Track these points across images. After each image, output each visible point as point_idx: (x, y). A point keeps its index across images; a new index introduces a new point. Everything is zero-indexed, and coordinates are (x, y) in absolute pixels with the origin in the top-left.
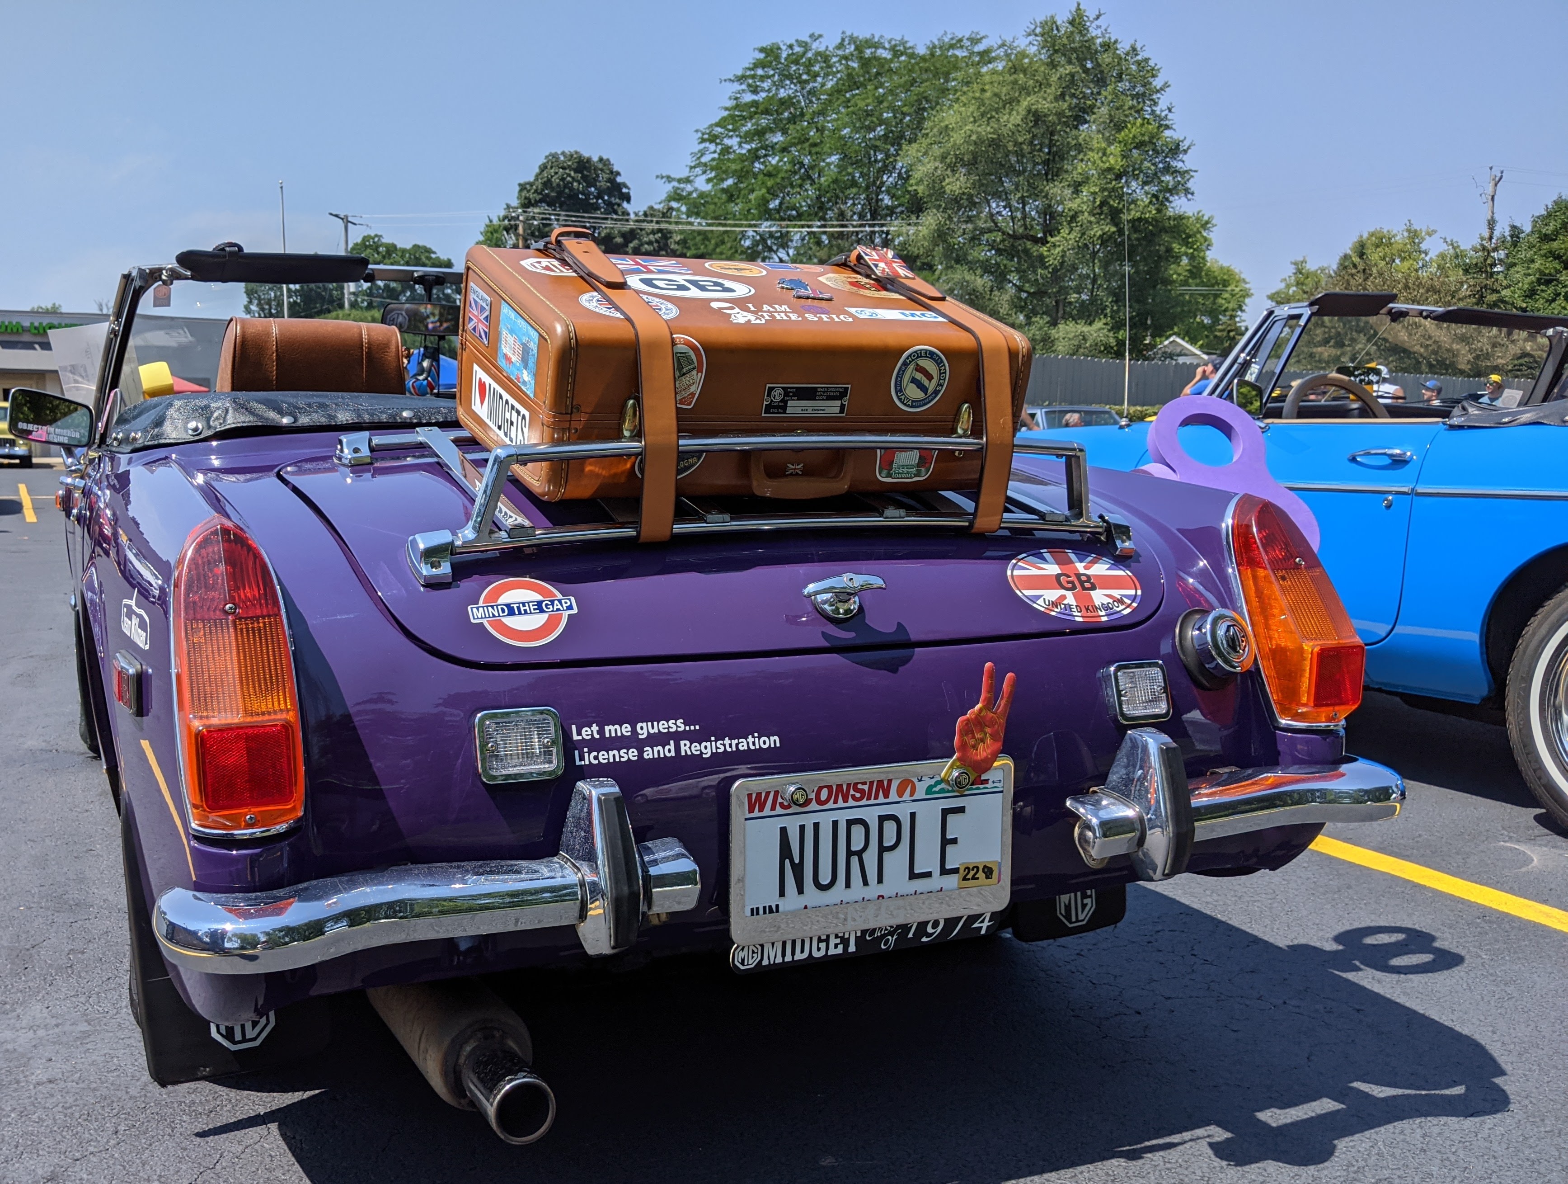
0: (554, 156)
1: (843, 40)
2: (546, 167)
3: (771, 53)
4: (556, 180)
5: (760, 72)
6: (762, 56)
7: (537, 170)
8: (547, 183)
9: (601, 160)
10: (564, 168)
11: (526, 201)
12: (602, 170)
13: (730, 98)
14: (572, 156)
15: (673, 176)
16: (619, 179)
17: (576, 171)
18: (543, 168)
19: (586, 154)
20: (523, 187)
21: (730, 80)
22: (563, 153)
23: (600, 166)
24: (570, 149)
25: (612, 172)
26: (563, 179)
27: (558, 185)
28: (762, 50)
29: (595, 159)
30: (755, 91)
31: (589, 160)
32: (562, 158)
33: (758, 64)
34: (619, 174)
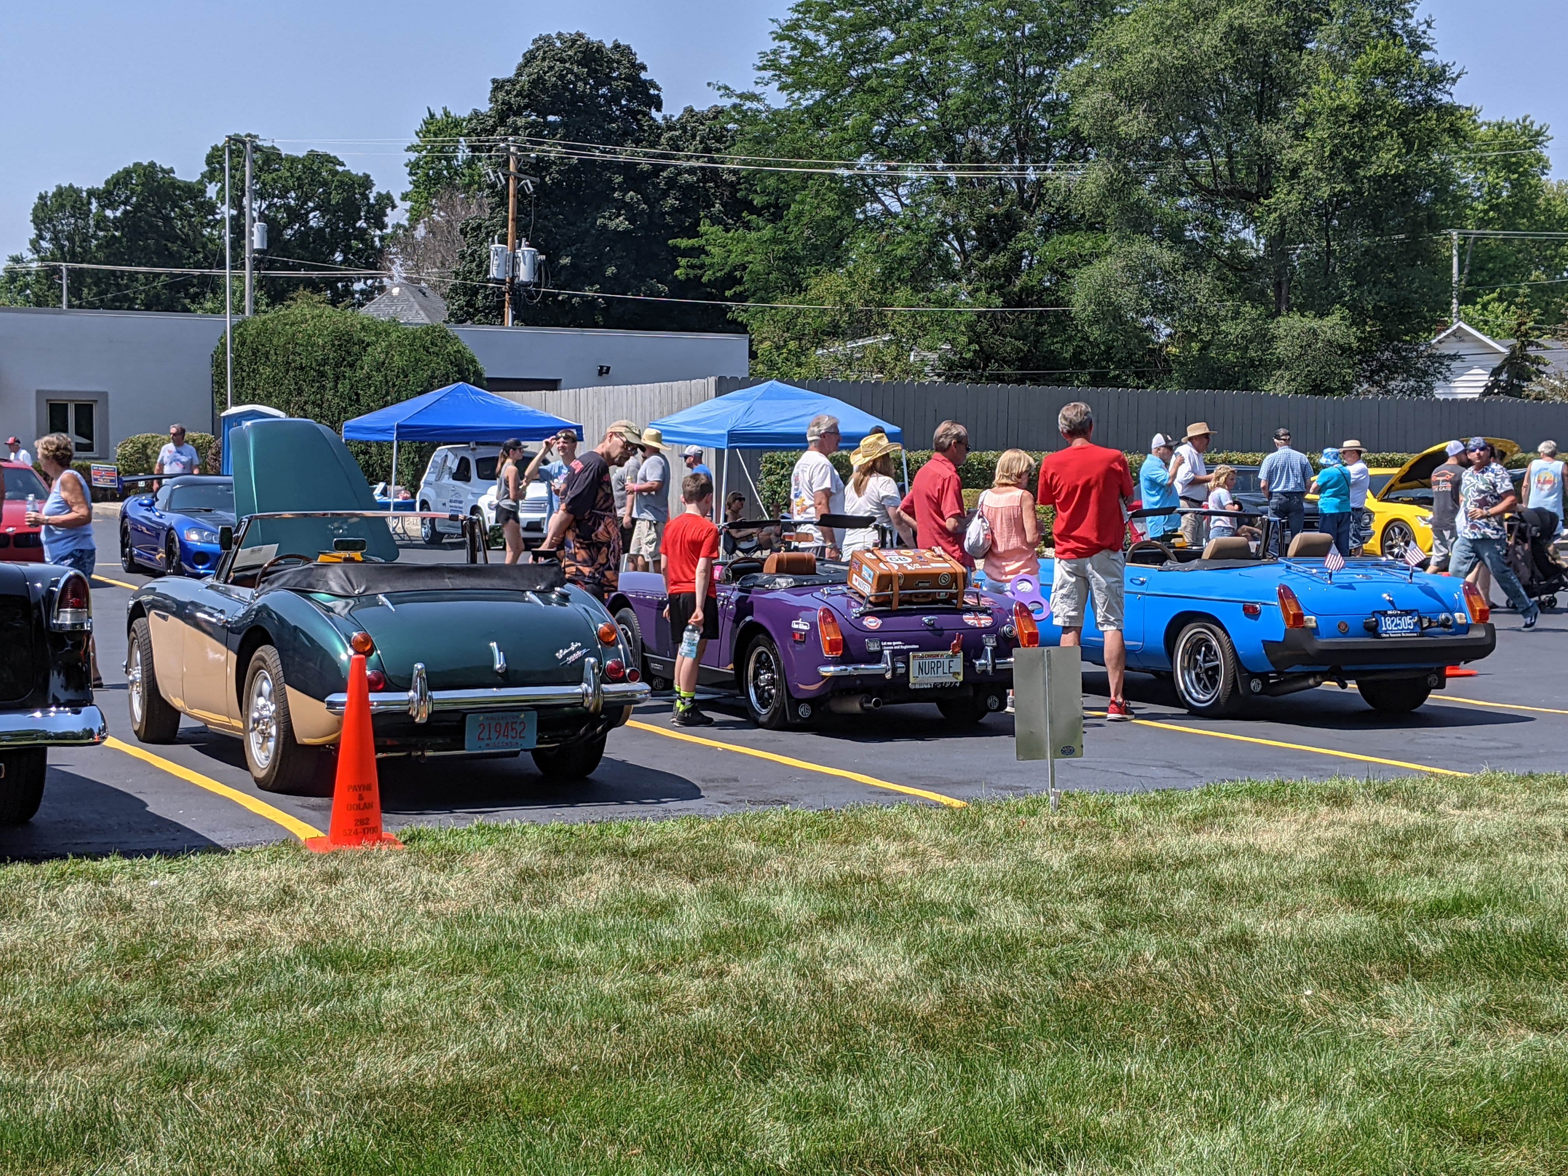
0: (547, 39)
2: (535, 58)
4: (551, 79)
7: (521, 60)
8: (538, 82)
9: (617, 46)
10: (562, 61)
11: (505, 108)
12: (619, 62)
14: (574, 42)
15: (732, 87)
16: (643, 75)
17: (579, 63)
18: (529, 58)
19: (593, 36)
20: (498, 85)
22: (559, 35)
23: (617, 57)
24: (570, 30)
25: (633, 65)
26: (561, 77)
27: (555, 86)
29: (609, 45)
31: (599, 50)
32: (558, 44)
34: (644, 68)
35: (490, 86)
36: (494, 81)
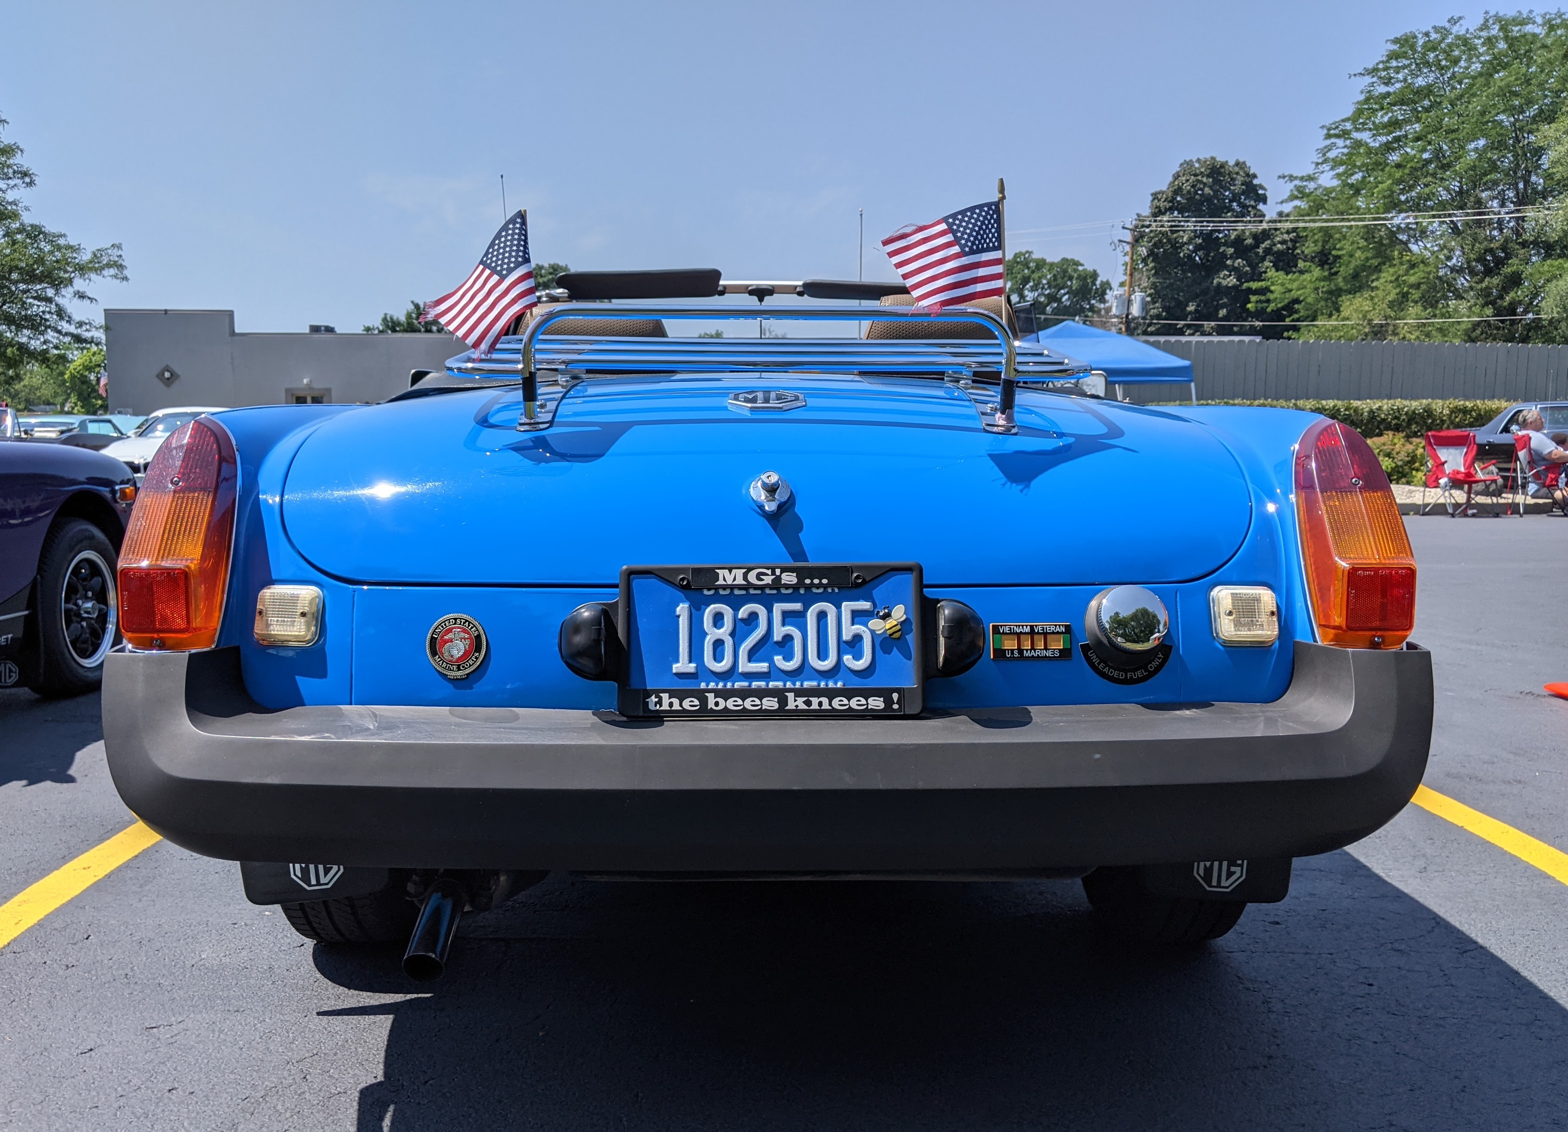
0: (1189, 163)
1: (1487, 21)
2: (1179, 176)
3: (1406, 42)
4: (1187, 187)
5: (1394, 63)
6: (1396, 47)
7: (1171, 179)
8: (1178, 191)
10: (1195, 175)
11: (1157, 210)
12: (1237, 173)
13: (1362, 92)
14: (1206, 162)
15: (1295, 175)
16: (1255, 182)
17: (1208, 176)
18: (1176, 176)
19: (1220, 159)
20: (1155, 196)
21: (1361, 74)
22: (1198, 160)
23: (1237, 169)
24: (1205, 155)
25: (1248, 175)
26: (1193, 186)
27: (1189, 192)
28: (1396, 41)
29: (1231, 163)
30: (1388, 82)
31: (1224, 165)
33: (1393, 56)
34: (1255, 176)
35: (1151, 198)
36: (1152, 194)
